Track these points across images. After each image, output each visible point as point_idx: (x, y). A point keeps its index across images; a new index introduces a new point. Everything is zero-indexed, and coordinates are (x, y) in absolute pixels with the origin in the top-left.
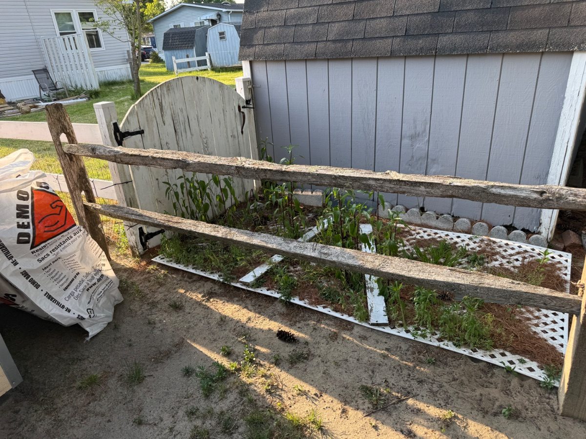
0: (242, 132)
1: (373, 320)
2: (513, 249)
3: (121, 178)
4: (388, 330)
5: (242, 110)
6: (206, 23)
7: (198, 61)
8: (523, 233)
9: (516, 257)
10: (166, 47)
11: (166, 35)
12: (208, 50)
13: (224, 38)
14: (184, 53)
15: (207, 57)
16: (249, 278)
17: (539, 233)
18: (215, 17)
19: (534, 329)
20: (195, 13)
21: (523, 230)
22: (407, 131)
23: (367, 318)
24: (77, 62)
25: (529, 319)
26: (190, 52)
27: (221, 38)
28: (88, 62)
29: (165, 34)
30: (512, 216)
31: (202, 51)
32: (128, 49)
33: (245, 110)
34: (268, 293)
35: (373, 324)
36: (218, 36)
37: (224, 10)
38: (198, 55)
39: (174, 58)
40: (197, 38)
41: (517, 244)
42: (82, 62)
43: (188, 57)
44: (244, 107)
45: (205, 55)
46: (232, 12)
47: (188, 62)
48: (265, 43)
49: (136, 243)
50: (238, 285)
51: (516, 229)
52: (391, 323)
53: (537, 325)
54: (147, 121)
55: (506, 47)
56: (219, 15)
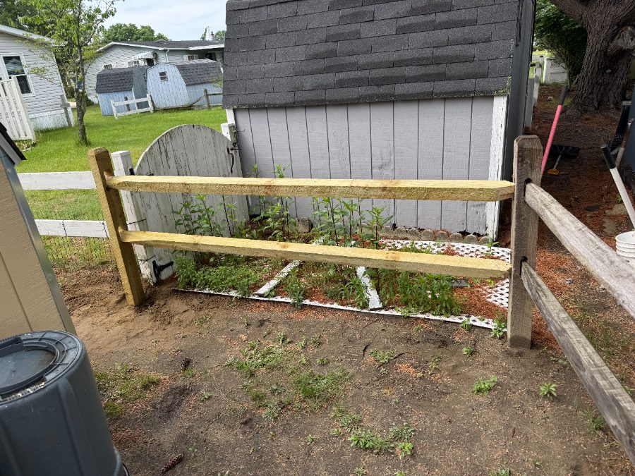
0: (232, 171)
1: (371, 306)
2: (468, 249)
3: (137, 217)
4: (383, 312)
5: (230, 152)
6: (142, 63)
7: (138, 104)
8: (474, 236)
9: (470, 255)
10: (100, 89)
11: (100, 77)
12: (148, 91)
13: (165, 78)
14: (121, 95)
15: (148, 99)
16: (264, 290)
17: (486, 235)
18: (151, 56)
19: (489, 300)
20: (128, 52)
21: (475, 234)
22: (376, 163)
23: (365, 305)
24: (8, 110)
25: (485, 294)
26: (128, 94)
27: (162, 78)
28: (21, 109)
29: (98, 76)
30: (465, 223)
31: (142, 92)
32: (61, 94)
33: (233, 152)
34: (283, 300)
35: (371, 310)
36: (159, 76)
37: (160, 49)
38: (137, 98)
39: (112, 102)
40: (135, 79)
41: (471, 245)
42: (14, 109)
43: (126, 99)
44: (232, 149)
45: (146, 97)
46: (170, 50)
47: (128, 105)
48: (247, 93)
49: (151, 275)
50: (256, 297)
51: (469, 234)
52: (385, 307)
53: (490, 298)
54: (156, 165)
55: (445, 93)
56: (155, 54)
